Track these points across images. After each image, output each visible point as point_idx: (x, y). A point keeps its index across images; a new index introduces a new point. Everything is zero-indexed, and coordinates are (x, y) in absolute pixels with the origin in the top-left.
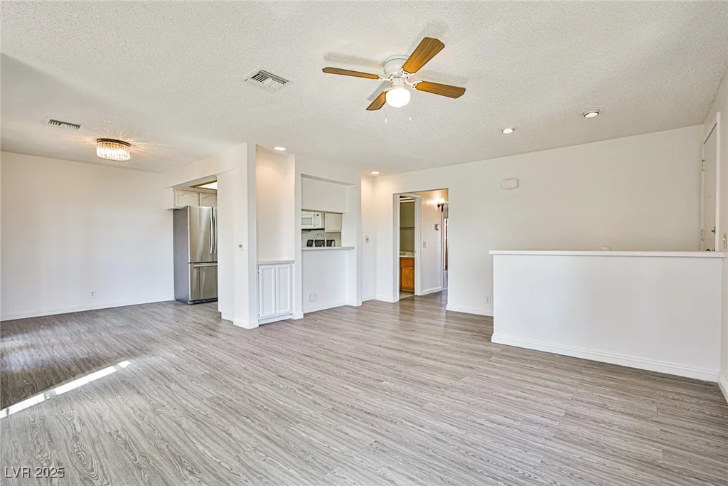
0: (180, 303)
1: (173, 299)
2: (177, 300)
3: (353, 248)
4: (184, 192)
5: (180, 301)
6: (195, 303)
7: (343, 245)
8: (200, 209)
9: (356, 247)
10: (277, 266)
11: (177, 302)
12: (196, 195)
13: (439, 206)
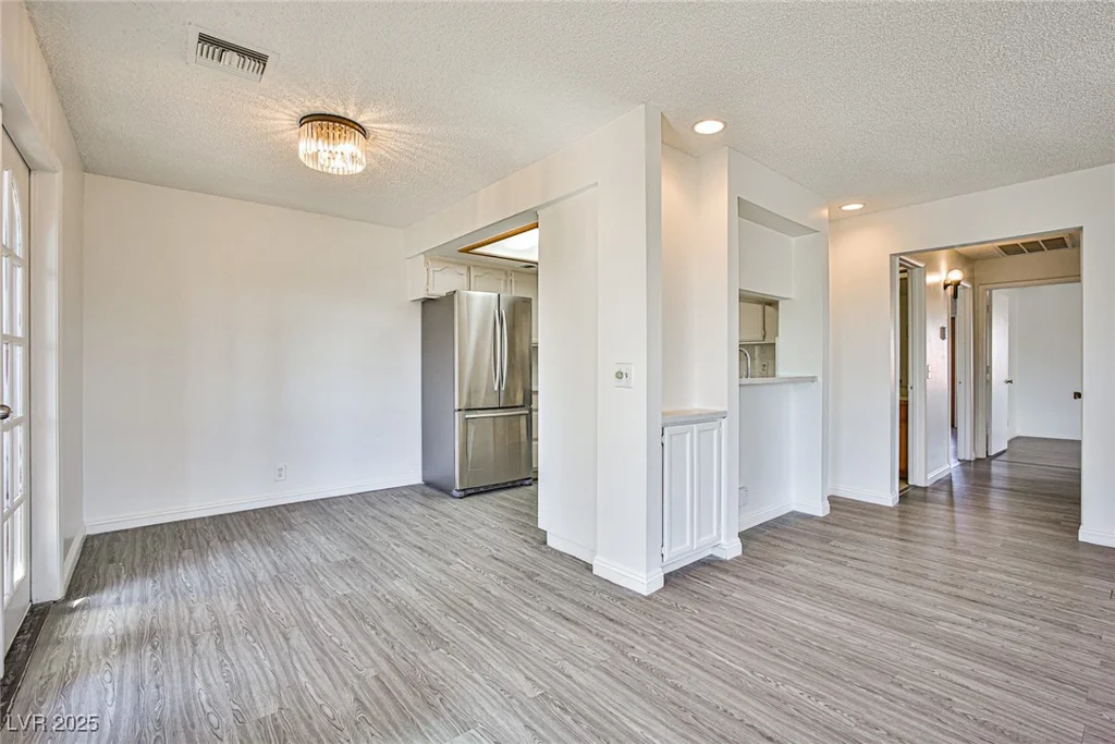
0: (435, 492)
1: (420, 481)
2: (428, 484)
3: (813, 379)
4: (446, 265)
5: (435, 487)
6: (468, 493)
7: (782, 372)
8: (468, 297)
9: (820, 379)
10: (695, 426)
11: (428, 490)
12: (464, 270)
13: (946, 287)
